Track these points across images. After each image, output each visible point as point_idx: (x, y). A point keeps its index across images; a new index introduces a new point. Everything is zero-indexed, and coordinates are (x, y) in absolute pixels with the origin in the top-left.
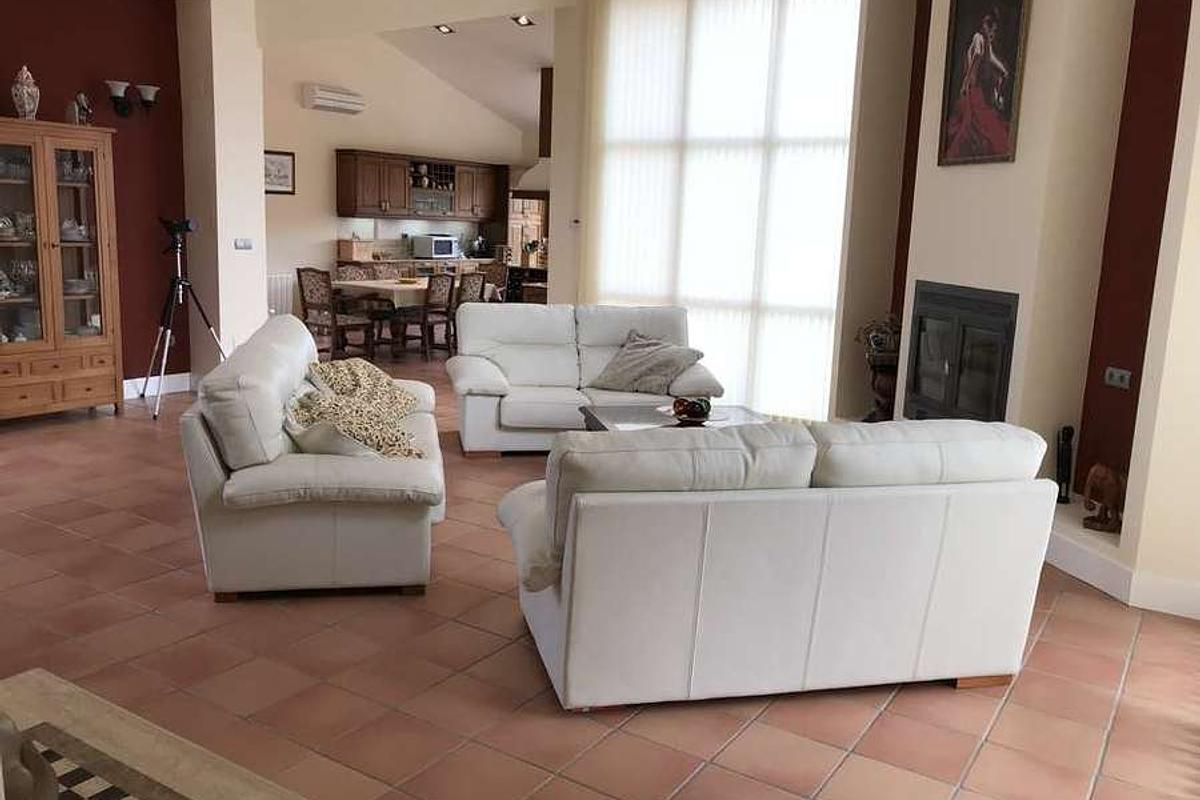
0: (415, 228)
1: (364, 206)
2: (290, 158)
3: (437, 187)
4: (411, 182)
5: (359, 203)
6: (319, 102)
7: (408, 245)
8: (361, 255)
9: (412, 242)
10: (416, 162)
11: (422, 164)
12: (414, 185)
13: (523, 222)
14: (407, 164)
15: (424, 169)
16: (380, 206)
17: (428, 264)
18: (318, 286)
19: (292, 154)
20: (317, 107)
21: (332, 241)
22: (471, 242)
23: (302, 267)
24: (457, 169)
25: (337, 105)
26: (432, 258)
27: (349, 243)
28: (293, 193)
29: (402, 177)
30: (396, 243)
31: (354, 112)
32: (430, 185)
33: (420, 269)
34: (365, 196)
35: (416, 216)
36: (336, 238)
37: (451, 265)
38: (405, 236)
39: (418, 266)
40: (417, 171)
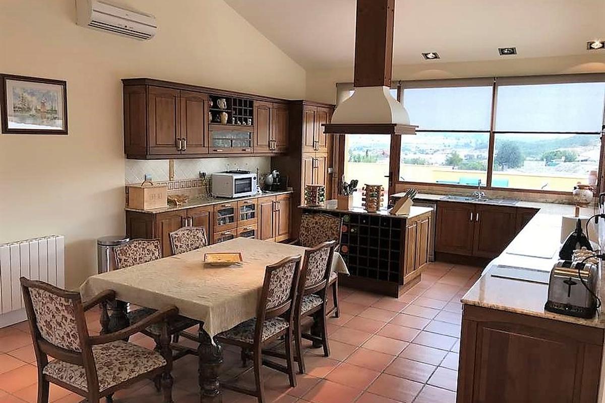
0: (212, 166)
1: (157, 145)
2: (59, 88)
3: (236, 123)
4: (211, 118)
5: (152, 143)
6: (95, 16)
7: (206, 184)
8: (154, 204)
9: (210, 181)
10: (214, 96)
11: (221, 98)
12: (213, 121)
13: (313, 155)
14: (205, 97)
15: (223, 104)
16: (176, 145)
17: (228, 205)
18: (59, 319)
19: (63, 83)
20: (95, 25)
21: (119, 189)
22: (265, 175)
23: (34, 277)
24: (256, 104)
25: (123, 23)
26: (232, 198)
27: (139, 190)
28: (64, 132)
29: (200, 113)
30: (193, 184)
31: (145, 36)
32: (229, 121)
33: (220, 211)
34: (159, 134)
35: (213, 154)
36: (123, 184)
37: (250, 202)
38: (204, 174)
39: (219, 208)
40: (215, 106)
